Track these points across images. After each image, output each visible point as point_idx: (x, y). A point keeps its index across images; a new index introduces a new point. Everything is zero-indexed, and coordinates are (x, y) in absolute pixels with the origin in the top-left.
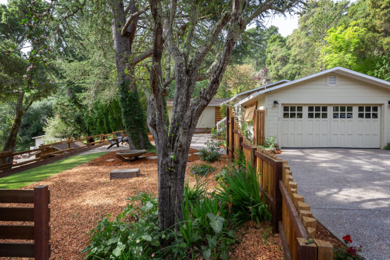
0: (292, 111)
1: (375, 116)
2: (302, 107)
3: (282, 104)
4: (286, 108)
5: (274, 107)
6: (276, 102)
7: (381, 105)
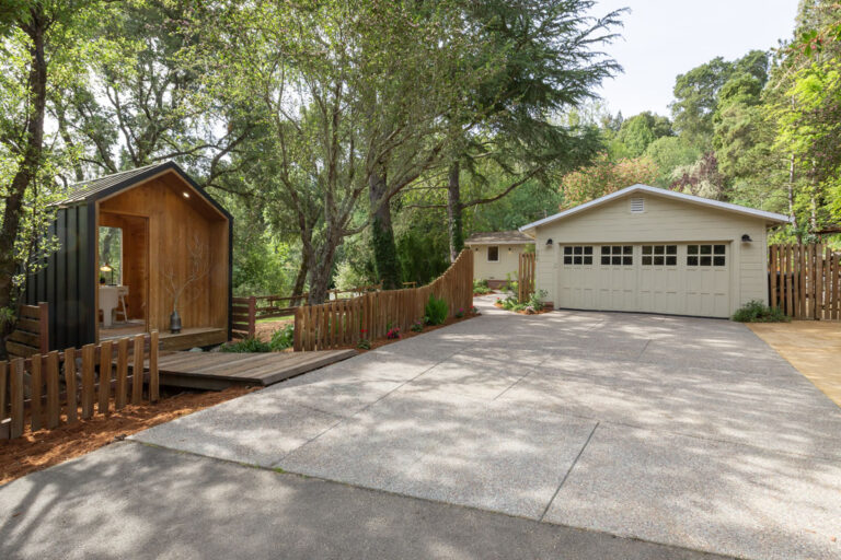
0: (577, 255)
1: (720, 262)
2: (591, 248)
3: (561, 244)
4: (568, 250)
5: (549, 248)
6: (550, 241)
7: (730, 242)
